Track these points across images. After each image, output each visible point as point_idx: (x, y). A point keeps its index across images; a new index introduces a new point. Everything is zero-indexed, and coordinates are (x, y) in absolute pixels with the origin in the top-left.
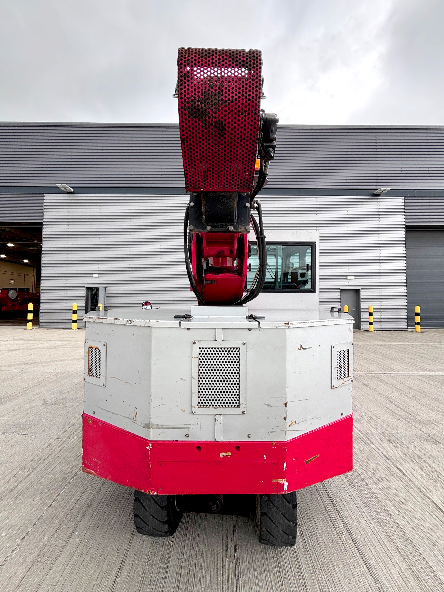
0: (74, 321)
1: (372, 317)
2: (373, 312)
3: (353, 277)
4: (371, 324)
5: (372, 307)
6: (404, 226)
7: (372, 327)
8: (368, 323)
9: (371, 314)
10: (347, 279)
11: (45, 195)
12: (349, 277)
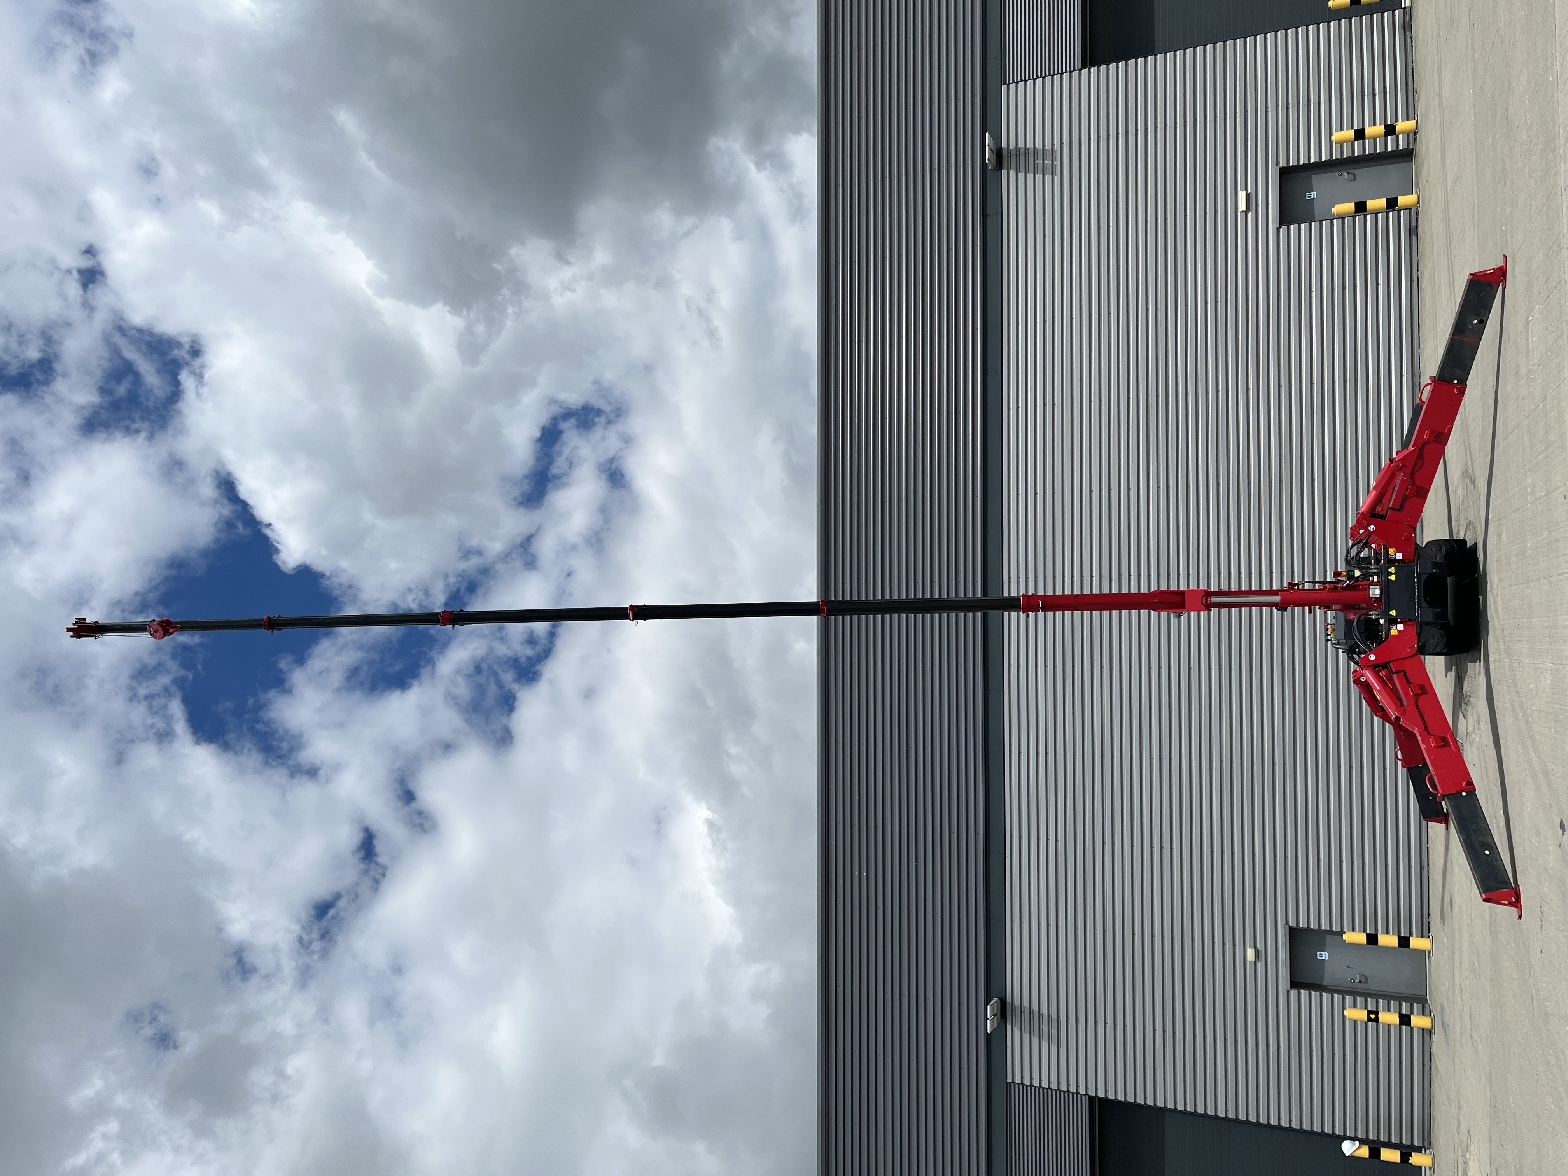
0: (1405, 1020)
1: (1369, 131)
2: (1353, 131)
3: (1242, 195)
4: (1390, 130)
5: (1336, 136)
6: (1085, 72)
7: (1402, 126)
8: (1389, 137)
9: (1360, 135)
10: (1246, 212)
11: (1009, 1080)
12: (1242, 206)
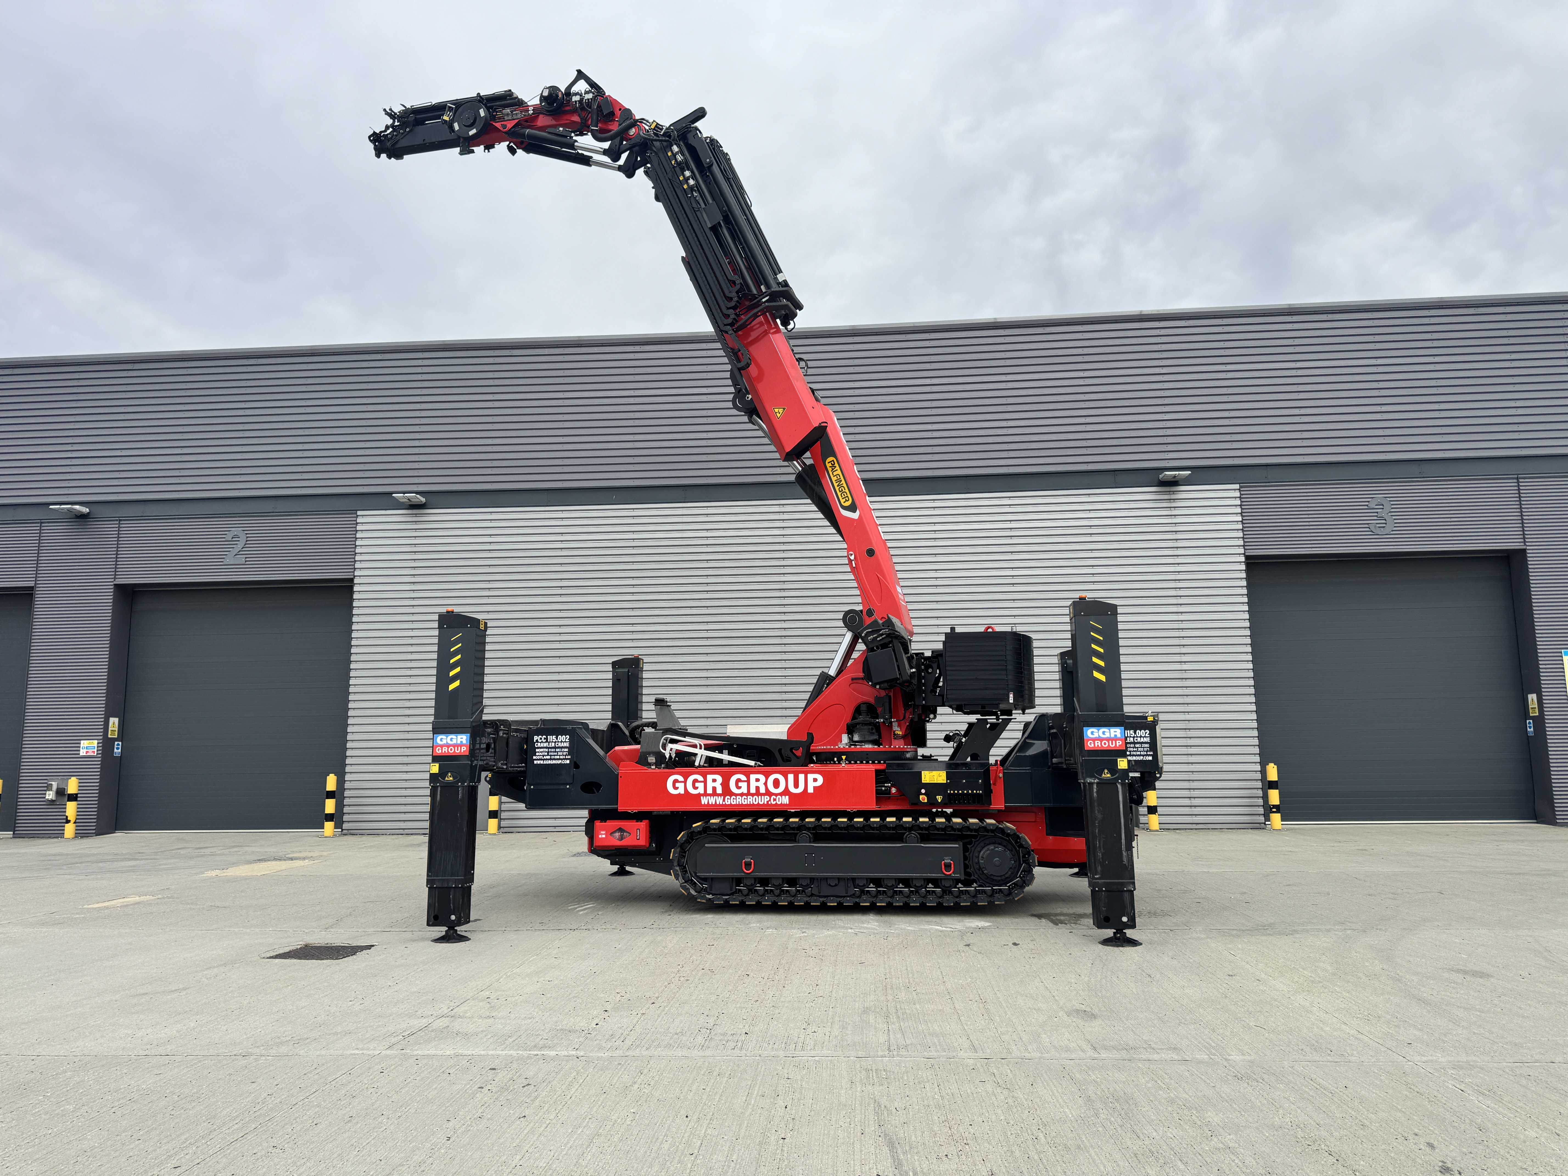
4: (1152, 810)
6: (1243, 559)
11: (359, 513)
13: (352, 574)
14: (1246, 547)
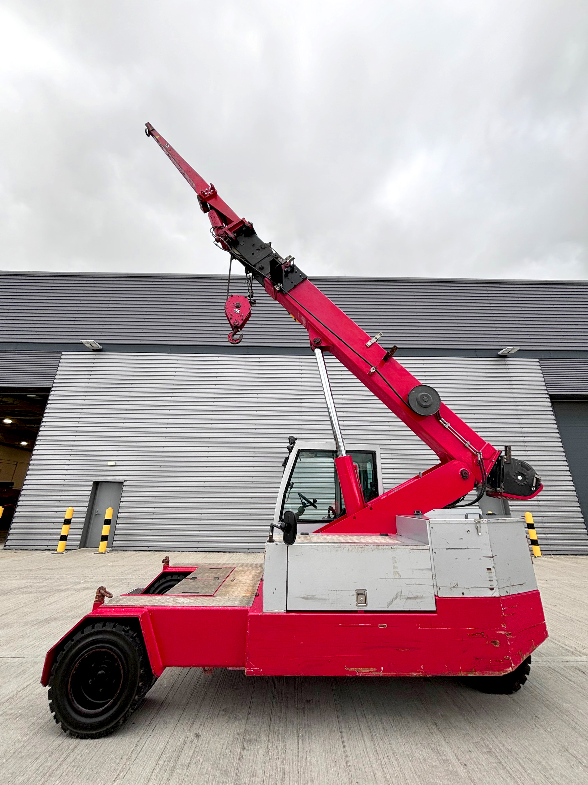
0: (64, 538)
1: (534, 531)
2: (533, 523)
4: (534, 542)
5: (530, 514)
6: (548, 396)
7: (537, 548)
9: (530, 526)
11: (63, 353)
13: (52, 385)
14: (548, 390)
